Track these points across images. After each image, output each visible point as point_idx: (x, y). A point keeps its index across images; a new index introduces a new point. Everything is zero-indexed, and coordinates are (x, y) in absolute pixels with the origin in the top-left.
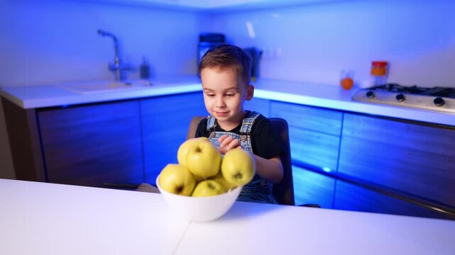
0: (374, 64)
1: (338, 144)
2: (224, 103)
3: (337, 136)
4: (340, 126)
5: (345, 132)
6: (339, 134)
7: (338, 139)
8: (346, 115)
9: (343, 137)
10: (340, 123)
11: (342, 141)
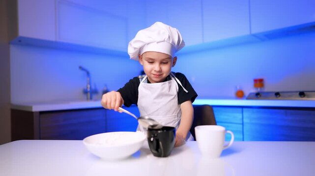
0: (255, 81)
1: (241, 130)
2: (160, 68)
3: (240, 124)
4: (241, 117)
5: (245, 120)
6: (241, 122)
7: (241, 126)
8: (244, 109)
9: (244, 124)
10: (241, 115)
11: (244, 127)
